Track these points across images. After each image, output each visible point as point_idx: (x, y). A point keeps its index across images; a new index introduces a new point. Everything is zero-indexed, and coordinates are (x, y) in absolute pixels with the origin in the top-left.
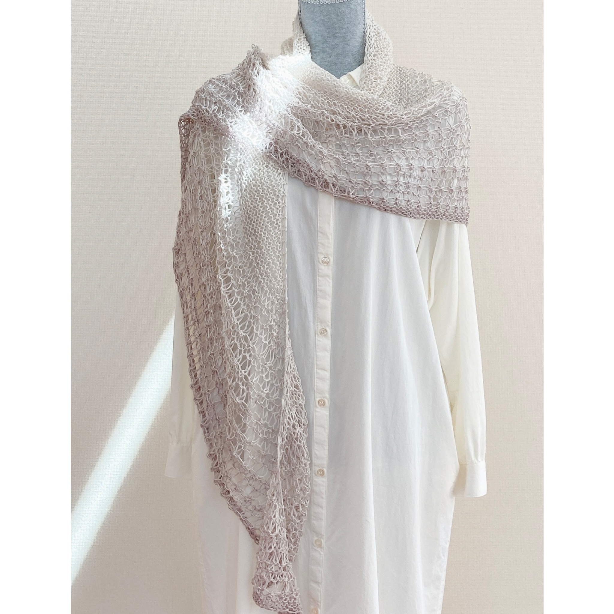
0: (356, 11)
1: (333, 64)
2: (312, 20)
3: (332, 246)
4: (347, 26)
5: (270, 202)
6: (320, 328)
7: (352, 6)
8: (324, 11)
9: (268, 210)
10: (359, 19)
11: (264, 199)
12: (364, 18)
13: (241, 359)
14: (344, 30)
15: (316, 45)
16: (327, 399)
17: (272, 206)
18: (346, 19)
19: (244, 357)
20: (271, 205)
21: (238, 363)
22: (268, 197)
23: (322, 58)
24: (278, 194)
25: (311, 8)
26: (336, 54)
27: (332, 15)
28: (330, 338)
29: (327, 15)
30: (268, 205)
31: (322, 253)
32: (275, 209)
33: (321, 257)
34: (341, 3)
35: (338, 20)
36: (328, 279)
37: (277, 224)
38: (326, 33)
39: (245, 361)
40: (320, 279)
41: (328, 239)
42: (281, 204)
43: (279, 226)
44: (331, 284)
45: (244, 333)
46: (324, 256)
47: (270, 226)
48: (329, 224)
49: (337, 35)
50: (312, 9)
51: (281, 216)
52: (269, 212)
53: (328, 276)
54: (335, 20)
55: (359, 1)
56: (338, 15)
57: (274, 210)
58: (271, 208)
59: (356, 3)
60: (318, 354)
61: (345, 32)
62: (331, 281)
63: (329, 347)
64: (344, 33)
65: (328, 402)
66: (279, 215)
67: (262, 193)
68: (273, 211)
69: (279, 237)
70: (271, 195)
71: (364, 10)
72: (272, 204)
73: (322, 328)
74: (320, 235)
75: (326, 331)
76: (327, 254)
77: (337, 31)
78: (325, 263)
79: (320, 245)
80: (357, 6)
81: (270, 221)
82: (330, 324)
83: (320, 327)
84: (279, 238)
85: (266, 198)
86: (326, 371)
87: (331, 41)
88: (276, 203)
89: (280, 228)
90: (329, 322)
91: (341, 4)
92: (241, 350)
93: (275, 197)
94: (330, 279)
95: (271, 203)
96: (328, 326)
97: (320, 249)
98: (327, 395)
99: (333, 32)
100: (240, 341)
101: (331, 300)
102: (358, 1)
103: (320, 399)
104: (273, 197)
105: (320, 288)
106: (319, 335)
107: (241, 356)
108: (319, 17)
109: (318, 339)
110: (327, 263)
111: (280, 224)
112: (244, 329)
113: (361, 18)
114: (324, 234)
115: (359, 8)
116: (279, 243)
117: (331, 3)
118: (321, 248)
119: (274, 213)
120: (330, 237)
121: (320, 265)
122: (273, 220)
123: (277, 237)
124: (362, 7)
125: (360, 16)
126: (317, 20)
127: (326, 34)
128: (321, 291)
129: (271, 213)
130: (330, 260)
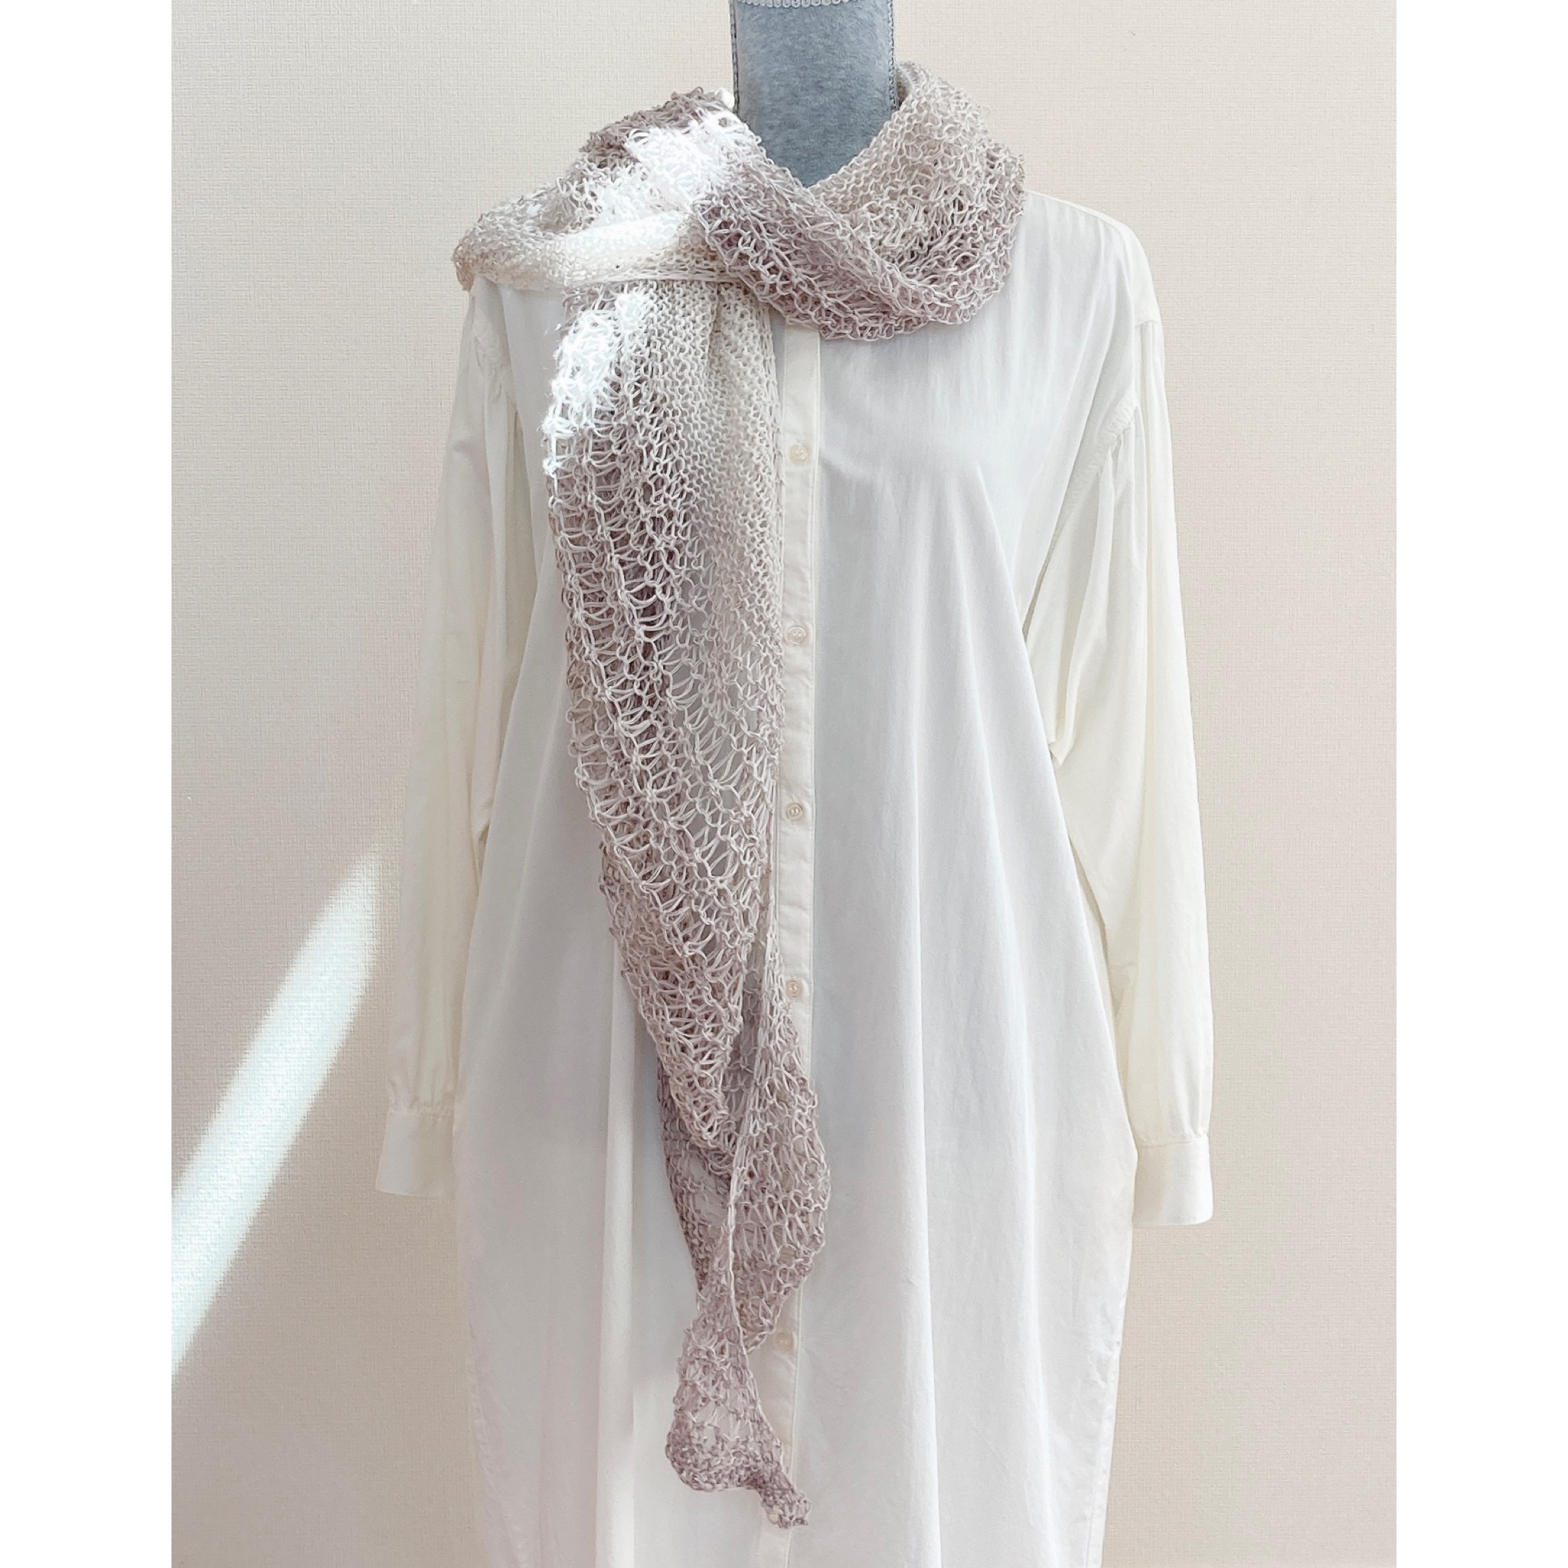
0: (873, 25)
1: (814, 157)
2: (764, 47)
3: (812, 596)
4: (849, 62)
6: (785, 802)
7: (862, 15)
8: (792, 24)
10: (880, 48)
12: (891, 43)
13: (712, 852)
14: (842, 71)
15: (773, 110)
16: (806, 979)
18: (846, 45)
19: (723, 847)
21: (705, 861)
23: (788, 141)
25: (760, 18)
26: (821, 130)
27: (811, 35)
28: (812, 828)
29: (800, 35)
31: (788, 616)
34: (836, 5)
35: (828, 48)
36: (806, 682)
38: (797, 79)
39: (724, 855)
41: (803, 580)
44: (812, 693)
45: (722, 785)
49: (824, 84)
50: (763, 21)
53: (805, 672)
54: (820, 47)
55: (879, 4)
56: (827, 36)
59: (871, 8)
60: (783, 866)
61: (844, 77)
62: (812, 686)
63: (809, 849)
64: (843, 80)
65: (810, 988)
71: (890, 24)
73: (791, 801)
75: (801, 807)
76: (802, 619)
77: (826, 75)
78: (797, 640)
80: (875, 13)
82: (811, 791)
83: (785, 800)
86: (804, 909)
87: (809, 98)
90: (808, 787)
91: (834, 7)
92: (716, 829)
94: (809, 680)
96: (807, 795)
98: (807, 970)
99: (814, 77)
100: (713, 806)
101: (812, 731)
102: (877, 2)
103: (789, 979)
106: (784, 820)
107: (714, 843)
108: (781, 39)
109: (783, 829)
110: (802, 641)
112: (722, 774)
113: (884, 44)
114: (793, 568)
115: (878, 19)
117: (811, 6)
124: (886, 16)
125: (882, 40)
126: (776, 46)
127: (796, 82)
128: (788, 709)
130: (807, 633)
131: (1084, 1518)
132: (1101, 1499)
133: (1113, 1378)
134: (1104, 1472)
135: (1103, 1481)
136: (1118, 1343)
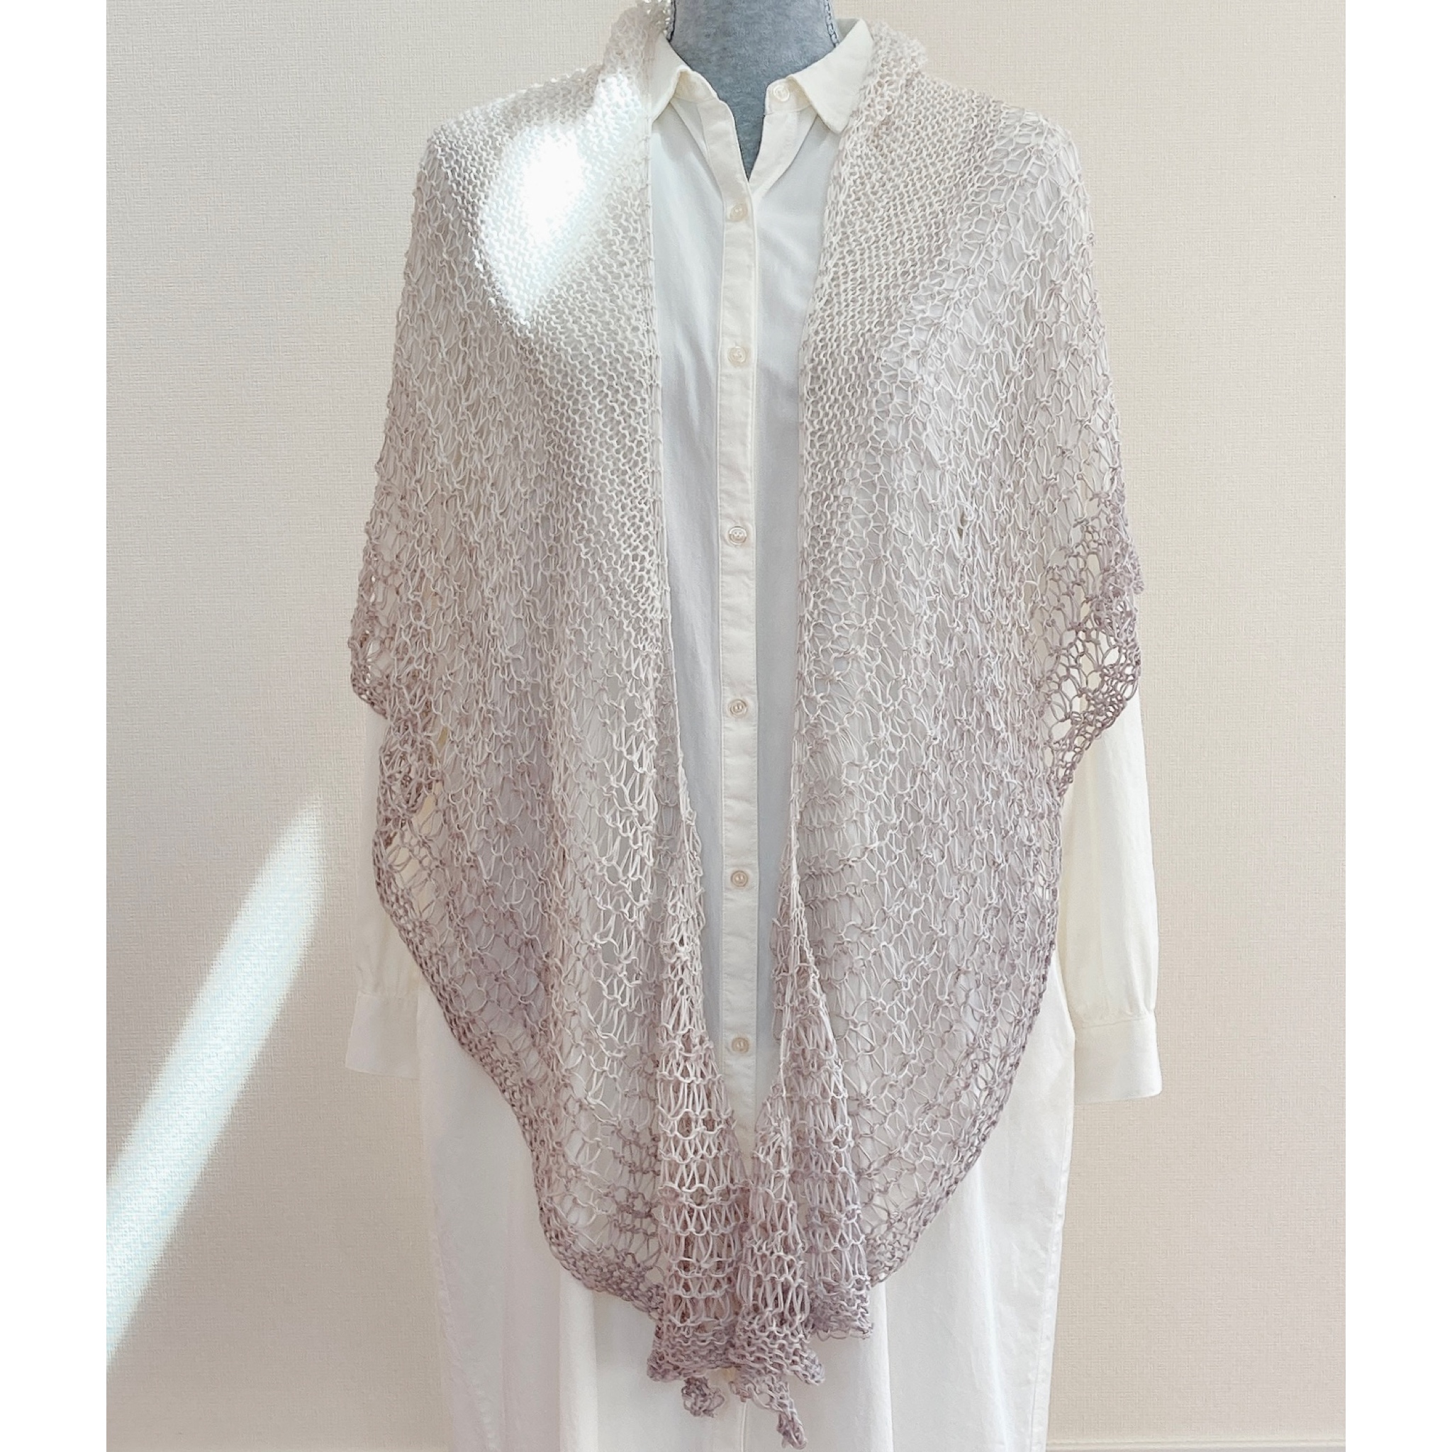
3: (752, 496)
5: (619, 396)
6: (729, 700)
9: (618, 418)
11: (605, 389)
17: (625, 407)
20: (623, 404)
22: (614, 383)
24: (639, 378)
28: (754, 721)
30: (616, 405)
31: (728, 517)
32: (632, 414)
33: (727, 526)
36: (747, 581)
37: (638, 454)
40: (727, 578)
41: (743, 481)
42: (646, 406)
43: (645, 459)
44: (753, 592)
46: (734, 525)
47: (623, 461)
48: (744, 444)
51: (647, 436)
52: (619, 423)
53: (745, 572)
57: (630, 416)
58: (623, 412)
60: (728, 760)
62: (753, 585)
63: (752, 744)
65: (756, 877)
66: (644, 431)
67: (599, 375)
68: (627, 419)
69: (644, 486)
70: (623, 380)
72: (626, 402)
73: (734, 697)
74: (724, 472)
75: (745, 704)
76: (742, 519)
78: (738, 540)
79: (724, 496)
81: (623, 447)
82: (753, 687)
83: (729, 698)
84: (646, 490)
85: (610, 387)
86: (748, 802)
88: (634, 401)
89: (648, 464)
90: (750, 683)
93: (631, 386)
94: (750, 579)
95: (623, 399)
96: (749, 692)
97: (726, 507)
98: (752, 860)
101: (753, 628)
103: (736, 869)
104: (626, 384)
105: (726, 600)
106: (728, 717)
109: (727, 725)
110: (743, 541)
111: (648, 455)
114: (733, 469)
116: (645, 504)
118: (725, 505)
119: (630, 425)
120: (748, 476)
121: (725, 546)
122: (629, 444)
123: (640, 487)
128: (729, 608)
129: (623, 424)
130: (748, 533)
131: (1028, 1382)
132: (1045, 1364)
133: (1054, 1249)
134: (1048, 1338)
135: (1047, 1347)
136: (1060, 1216)
